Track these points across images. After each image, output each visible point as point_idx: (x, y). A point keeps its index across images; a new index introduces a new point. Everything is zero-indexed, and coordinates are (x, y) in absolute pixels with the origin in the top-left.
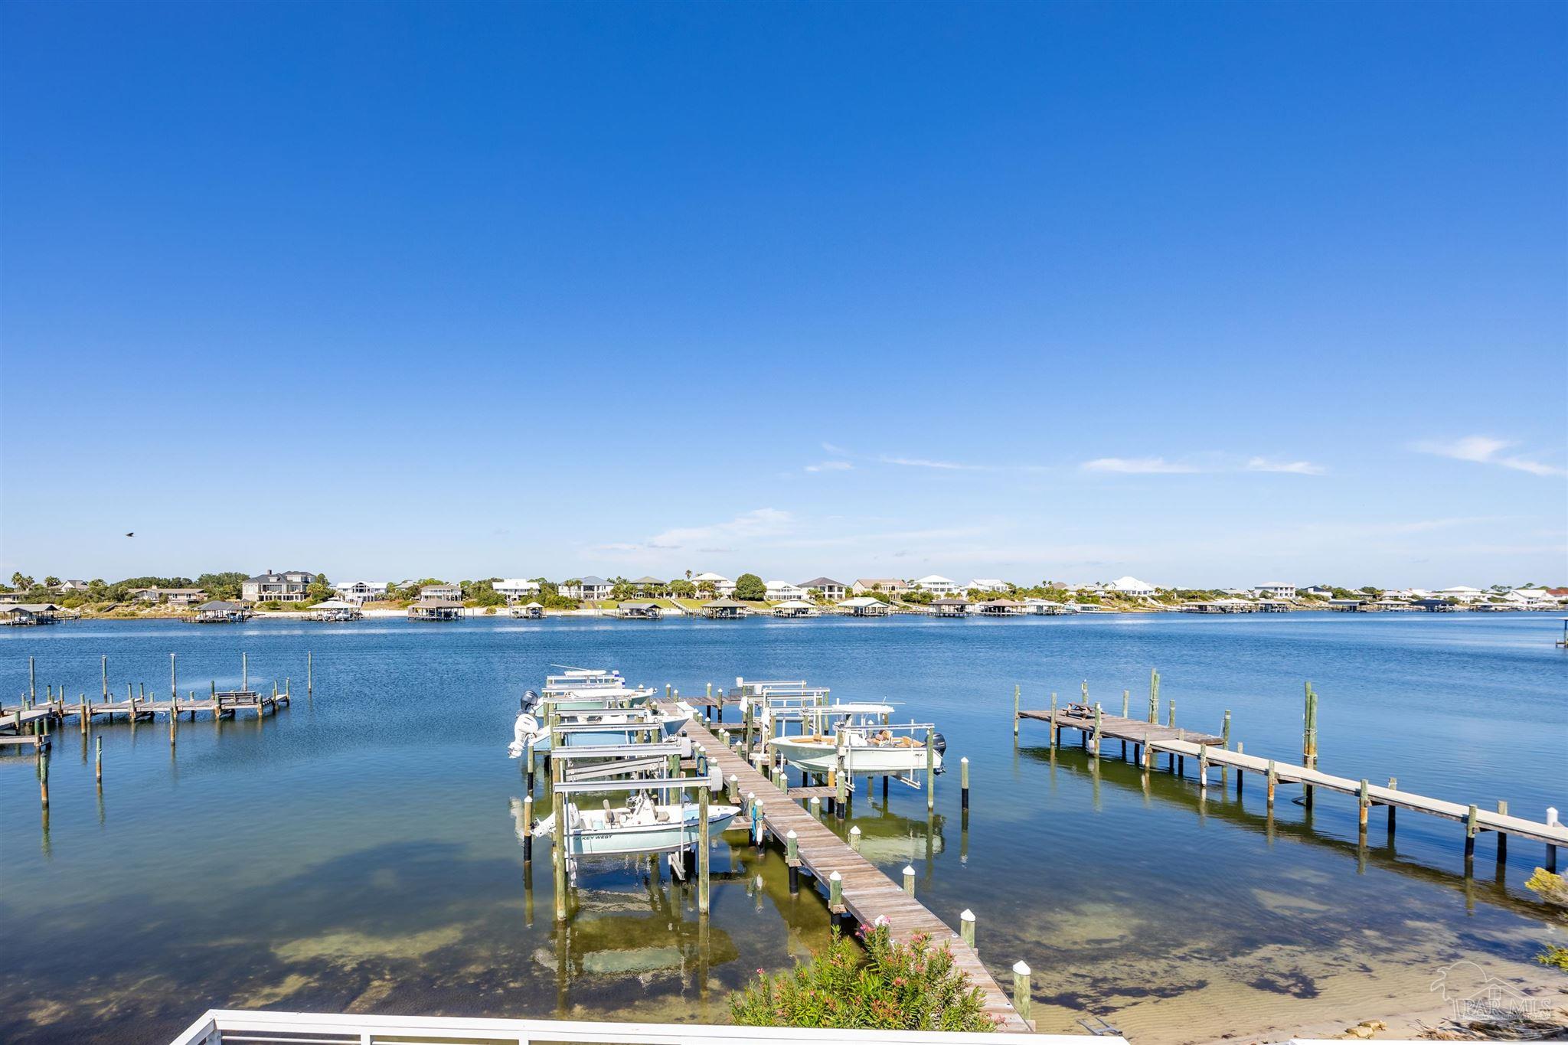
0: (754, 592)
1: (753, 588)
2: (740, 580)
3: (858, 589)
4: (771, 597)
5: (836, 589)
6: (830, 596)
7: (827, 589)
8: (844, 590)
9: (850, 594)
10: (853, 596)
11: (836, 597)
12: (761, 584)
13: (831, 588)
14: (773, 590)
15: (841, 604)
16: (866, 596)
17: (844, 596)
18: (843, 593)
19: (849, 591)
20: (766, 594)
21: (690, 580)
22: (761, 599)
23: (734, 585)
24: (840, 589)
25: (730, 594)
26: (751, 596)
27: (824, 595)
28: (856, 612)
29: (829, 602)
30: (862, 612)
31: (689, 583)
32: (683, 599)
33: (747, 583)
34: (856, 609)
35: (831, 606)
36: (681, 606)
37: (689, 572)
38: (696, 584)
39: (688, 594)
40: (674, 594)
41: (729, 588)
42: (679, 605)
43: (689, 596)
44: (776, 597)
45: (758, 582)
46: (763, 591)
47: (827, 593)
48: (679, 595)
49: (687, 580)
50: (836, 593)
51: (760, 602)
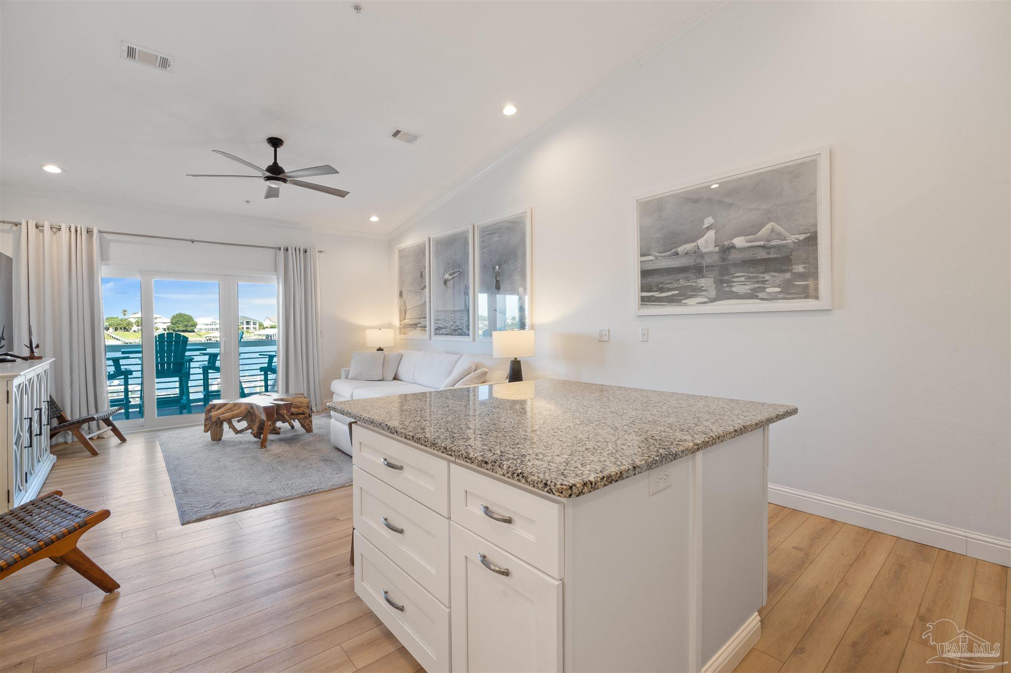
0: (187, 326)
1: (185, 323)
2: (174, 317)
3: (267, 323)
4: (201, 329)
5: (252, 323)
6: (248, 328)
7: (245, 323)
8: (258, 324)
9: (262, 326)
10: (264, 328)
11: (252, 328)
12: (193, 320)
13: (248, 323)
14: (203, 324)
15: (255, 334)
16: (273, 328)
17: (257, 328)
18: (257, 326)
19: (261, 325)
20: (196, 327)
21: (126, 317)
22: (193, 331)
23: (169, 321)
24: (255, 324)
25: (165, 327)
26: (184, 329)
27: (243, 328)
28: (267, 338)
29: (247, 332)
30: (271, 338)
31: (126, 319)
32: (119, 332)
33: (181, 319)
34: (267, 336)
35: (248, 335)
36: (119, 338)
37: (125, 311)
38: (133, 321)
39: (125, 328)
40: (111, 329)
41: (164, 323)
42: (117, 337)
43: (126, 329)
44: (206, 329)
45: (190, 319)
46: (195, 325)
47: (245, 326)
48: (116, 329)
49: (123, 317)
50: (252, 326)
51: (192, 333)
